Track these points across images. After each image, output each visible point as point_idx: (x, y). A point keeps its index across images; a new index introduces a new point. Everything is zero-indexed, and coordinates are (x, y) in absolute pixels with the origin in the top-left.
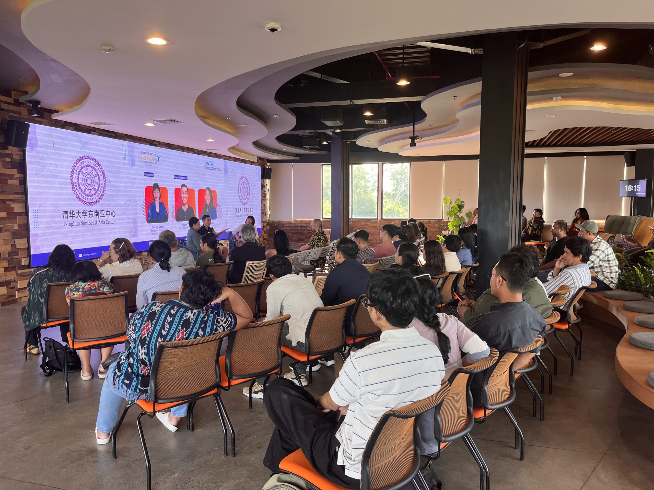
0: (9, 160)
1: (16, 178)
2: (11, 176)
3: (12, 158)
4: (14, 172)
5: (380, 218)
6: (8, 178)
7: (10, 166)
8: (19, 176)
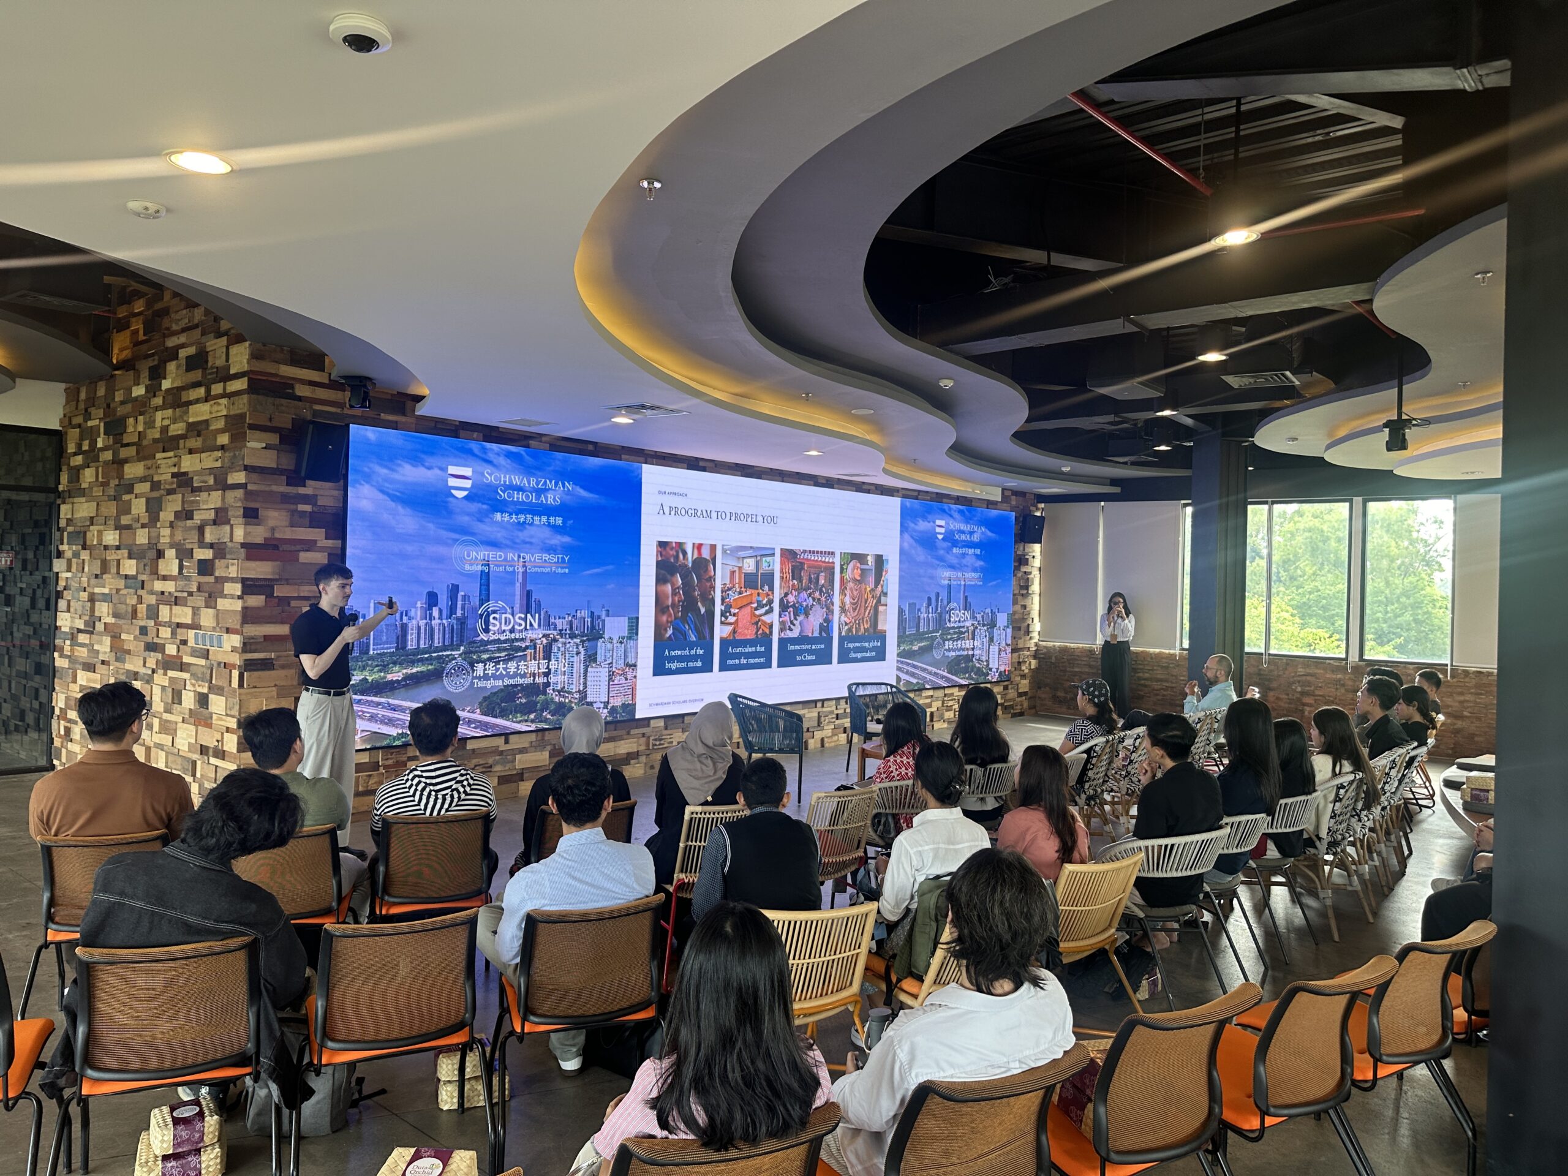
0: (307, 508)
1: (322, 549)
2: (310, 545)
3: (315, 504)
4: (318, 535)
5: (1354, 657)
6: (298, 547)
7: (307, 521)
8: (330, 543)
